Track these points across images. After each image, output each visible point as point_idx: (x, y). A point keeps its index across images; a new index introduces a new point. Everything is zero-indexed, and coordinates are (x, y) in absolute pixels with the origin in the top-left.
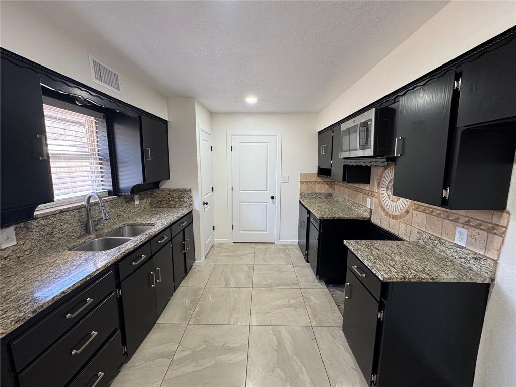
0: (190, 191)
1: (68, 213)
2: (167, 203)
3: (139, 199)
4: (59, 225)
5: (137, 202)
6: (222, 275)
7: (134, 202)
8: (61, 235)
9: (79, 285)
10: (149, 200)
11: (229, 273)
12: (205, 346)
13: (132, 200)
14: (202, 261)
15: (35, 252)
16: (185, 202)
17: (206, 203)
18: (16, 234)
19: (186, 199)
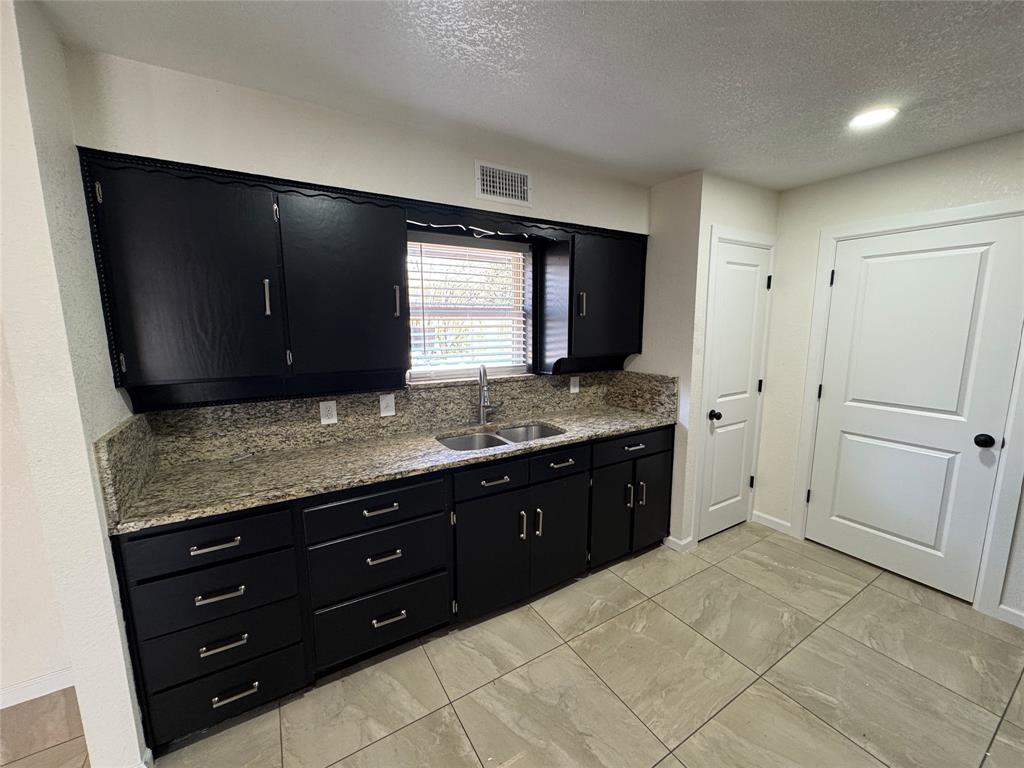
0: (673, 381)
1: (456, 389)
2: (631, 401)
3: (581, 386)
4: (443, 403)
5: (574, 390)
6: (708, 597)
7: (569, 389)
8: (444, 417)
9: (384, 479)
10: (603, 390)
11: (729, 603)
12: (555, 702)
13: (566, 384)
14: (683, 543)
15: (413, 430)
16: (662, 404)
17: (718, 416)
18: (396, 403)
19: (663, 398)
